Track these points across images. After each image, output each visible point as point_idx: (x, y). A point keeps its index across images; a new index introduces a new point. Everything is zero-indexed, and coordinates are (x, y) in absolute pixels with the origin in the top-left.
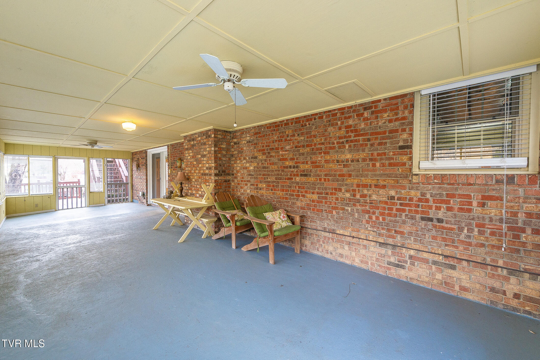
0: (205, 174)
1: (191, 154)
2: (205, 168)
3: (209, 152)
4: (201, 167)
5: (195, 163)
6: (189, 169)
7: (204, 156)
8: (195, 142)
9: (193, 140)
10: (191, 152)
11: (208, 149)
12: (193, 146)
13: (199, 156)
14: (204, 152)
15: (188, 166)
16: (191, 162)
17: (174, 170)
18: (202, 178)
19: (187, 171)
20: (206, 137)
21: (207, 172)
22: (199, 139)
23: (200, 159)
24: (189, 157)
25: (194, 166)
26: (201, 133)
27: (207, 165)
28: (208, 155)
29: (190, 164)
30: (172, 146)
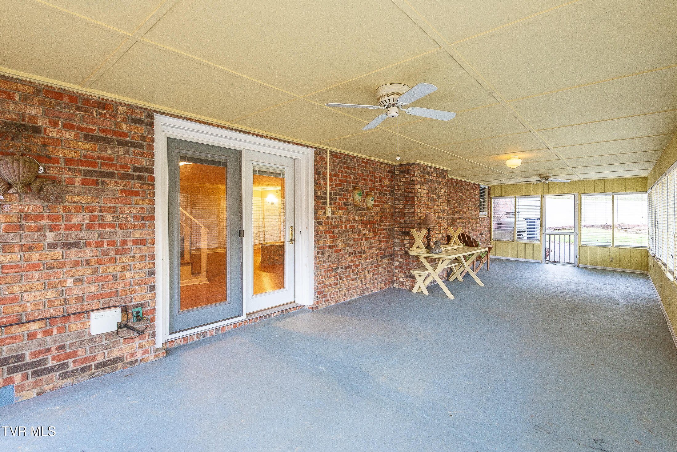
0: (440, 218)
1: (425, 191)
2: (439, 211)
3: (444, 193)
4: (436, 209)
5: (429, 203)
6: (422, 210)
7: (439, 197)
8: (430, 178)
9: (429, 174)
10: (425, 188)
11: (443, 190)
12: (428, 181)
13: (435, 196)
14: (440, 193)
15: (420, 206)
16: (425, 202)
17: (339, 209)
18: (437, 222)
19: (419, 214)
20: (442, 176)
21: (441, 215)
22: (435, 175)
23: (435, 199)
24: (422, 195)
25: (428, 208)
26: (437, 169)
27: (441, 208)
28: (443, 197)
29: (424, 204)
30: (336, 156)
